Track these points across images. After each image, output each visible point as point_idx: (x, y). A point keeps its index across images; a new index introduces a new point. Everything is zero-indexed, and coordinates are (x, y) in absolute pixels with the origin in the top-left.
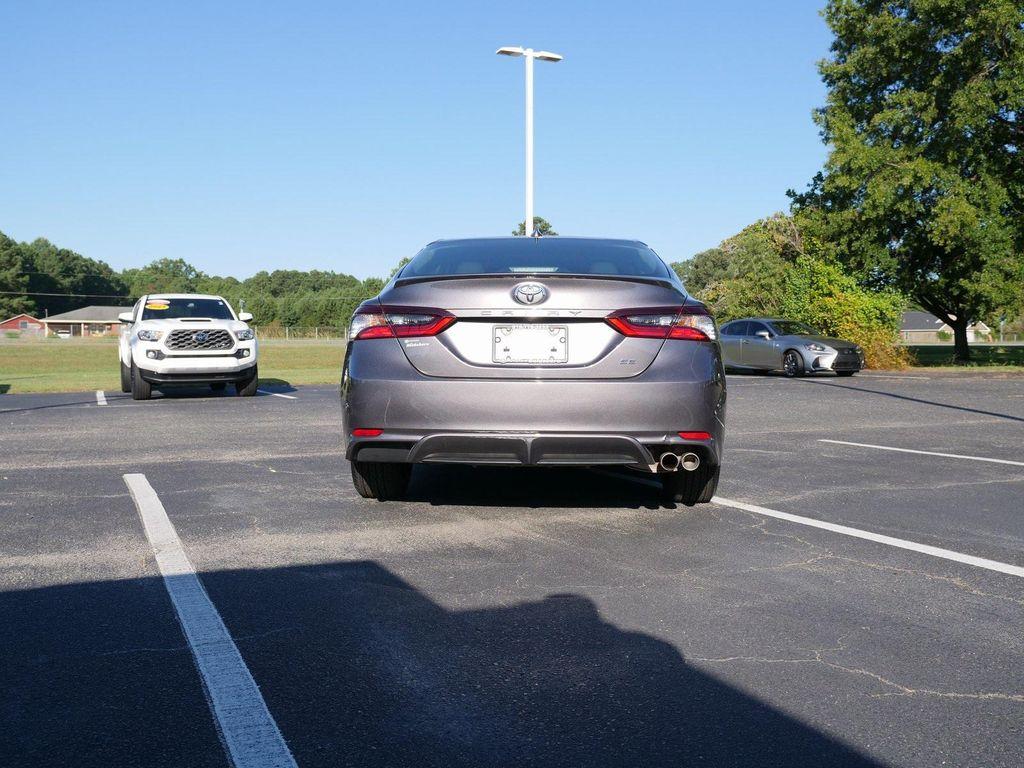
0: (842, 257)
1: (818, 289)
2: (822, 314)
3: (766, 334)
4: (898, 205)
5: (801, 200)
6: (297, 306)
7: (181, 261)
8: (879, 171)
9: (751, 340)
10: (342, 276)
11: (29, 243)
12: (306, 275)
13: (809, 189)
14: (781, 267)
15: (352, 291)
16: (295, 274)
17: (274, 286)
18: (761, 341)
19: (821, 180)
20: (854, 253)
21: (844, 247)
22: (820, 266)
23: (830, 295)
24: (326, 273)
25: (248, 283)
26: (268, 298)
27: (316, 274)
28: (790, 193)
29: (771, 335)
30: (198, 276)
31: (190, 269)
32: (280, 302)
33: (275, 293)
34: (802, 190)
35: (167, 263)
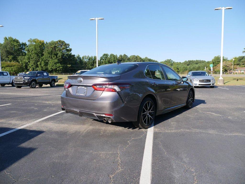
6: (192, 67)
7: (170, 59)
10: (203, 61)
11: (144, 58)
12: (195, 61)
15: (204, 64)
16: (192, 61)
17: (188, 63)
24: (199, 60)
25: (183, 63)
26: (186, 66)
27: (197, 61)
30: (174, 62)
31: (172, 61)
32: (188, 67)
33: (188, 65)
35: (168, 60)
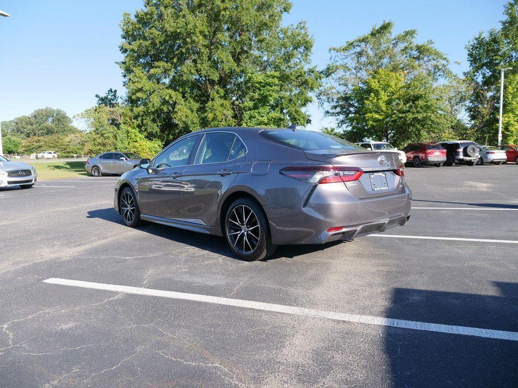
0: (139, 126)
1: (131, 139)
2: (133, 150)
3: (124, 159)
4: (162, 107)
5: (102, 99)
8: (153, 92)
9: (117, 161)
13: (105, 95)
14: (113, 129)
18: (122, 162)
19: (112, 92)
20: (144, 125)
21: (140, 122)
22: (130, 129)
23: (136, 142)
28: (97, 96)
29: (126, 159)
34: (103, 95)
